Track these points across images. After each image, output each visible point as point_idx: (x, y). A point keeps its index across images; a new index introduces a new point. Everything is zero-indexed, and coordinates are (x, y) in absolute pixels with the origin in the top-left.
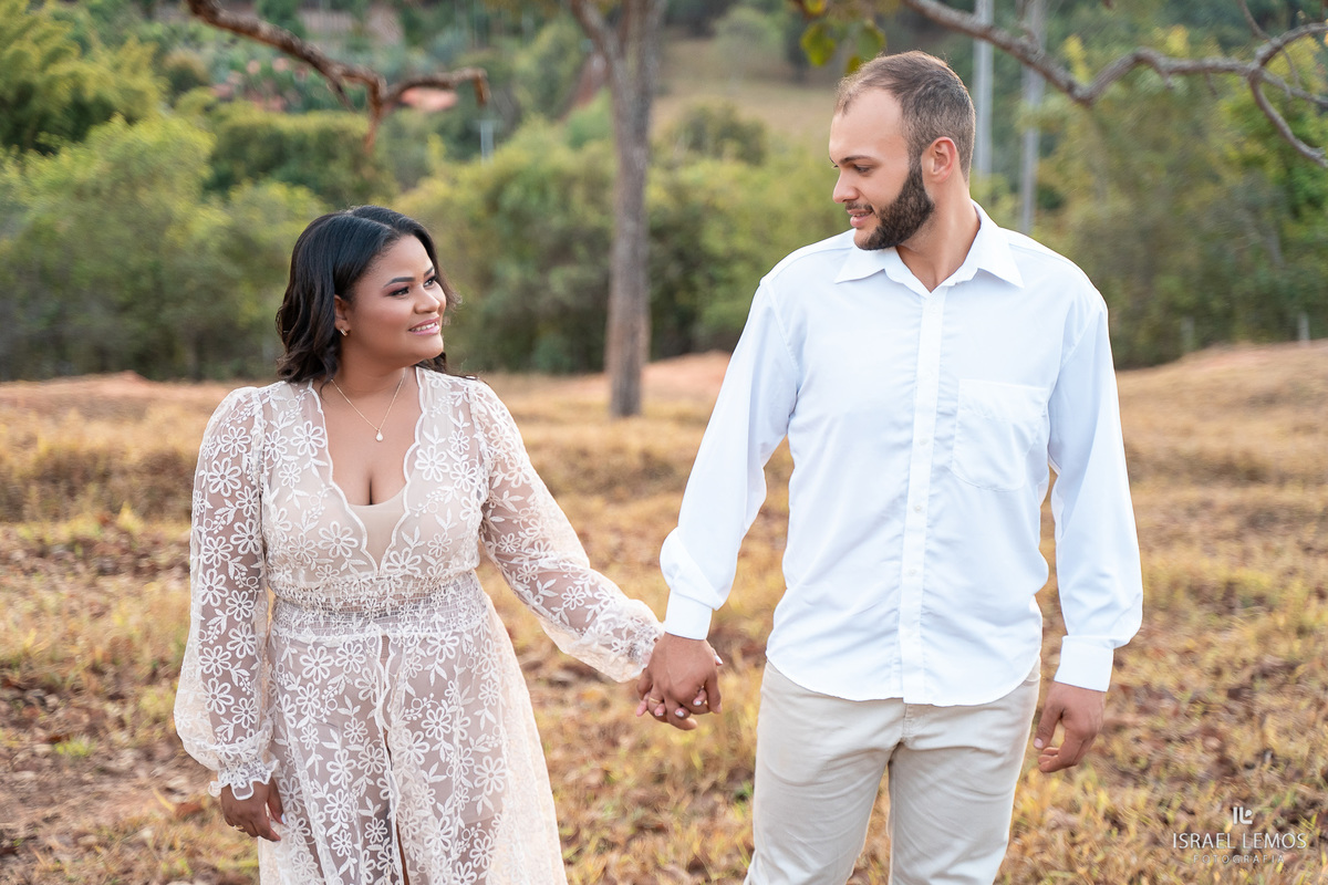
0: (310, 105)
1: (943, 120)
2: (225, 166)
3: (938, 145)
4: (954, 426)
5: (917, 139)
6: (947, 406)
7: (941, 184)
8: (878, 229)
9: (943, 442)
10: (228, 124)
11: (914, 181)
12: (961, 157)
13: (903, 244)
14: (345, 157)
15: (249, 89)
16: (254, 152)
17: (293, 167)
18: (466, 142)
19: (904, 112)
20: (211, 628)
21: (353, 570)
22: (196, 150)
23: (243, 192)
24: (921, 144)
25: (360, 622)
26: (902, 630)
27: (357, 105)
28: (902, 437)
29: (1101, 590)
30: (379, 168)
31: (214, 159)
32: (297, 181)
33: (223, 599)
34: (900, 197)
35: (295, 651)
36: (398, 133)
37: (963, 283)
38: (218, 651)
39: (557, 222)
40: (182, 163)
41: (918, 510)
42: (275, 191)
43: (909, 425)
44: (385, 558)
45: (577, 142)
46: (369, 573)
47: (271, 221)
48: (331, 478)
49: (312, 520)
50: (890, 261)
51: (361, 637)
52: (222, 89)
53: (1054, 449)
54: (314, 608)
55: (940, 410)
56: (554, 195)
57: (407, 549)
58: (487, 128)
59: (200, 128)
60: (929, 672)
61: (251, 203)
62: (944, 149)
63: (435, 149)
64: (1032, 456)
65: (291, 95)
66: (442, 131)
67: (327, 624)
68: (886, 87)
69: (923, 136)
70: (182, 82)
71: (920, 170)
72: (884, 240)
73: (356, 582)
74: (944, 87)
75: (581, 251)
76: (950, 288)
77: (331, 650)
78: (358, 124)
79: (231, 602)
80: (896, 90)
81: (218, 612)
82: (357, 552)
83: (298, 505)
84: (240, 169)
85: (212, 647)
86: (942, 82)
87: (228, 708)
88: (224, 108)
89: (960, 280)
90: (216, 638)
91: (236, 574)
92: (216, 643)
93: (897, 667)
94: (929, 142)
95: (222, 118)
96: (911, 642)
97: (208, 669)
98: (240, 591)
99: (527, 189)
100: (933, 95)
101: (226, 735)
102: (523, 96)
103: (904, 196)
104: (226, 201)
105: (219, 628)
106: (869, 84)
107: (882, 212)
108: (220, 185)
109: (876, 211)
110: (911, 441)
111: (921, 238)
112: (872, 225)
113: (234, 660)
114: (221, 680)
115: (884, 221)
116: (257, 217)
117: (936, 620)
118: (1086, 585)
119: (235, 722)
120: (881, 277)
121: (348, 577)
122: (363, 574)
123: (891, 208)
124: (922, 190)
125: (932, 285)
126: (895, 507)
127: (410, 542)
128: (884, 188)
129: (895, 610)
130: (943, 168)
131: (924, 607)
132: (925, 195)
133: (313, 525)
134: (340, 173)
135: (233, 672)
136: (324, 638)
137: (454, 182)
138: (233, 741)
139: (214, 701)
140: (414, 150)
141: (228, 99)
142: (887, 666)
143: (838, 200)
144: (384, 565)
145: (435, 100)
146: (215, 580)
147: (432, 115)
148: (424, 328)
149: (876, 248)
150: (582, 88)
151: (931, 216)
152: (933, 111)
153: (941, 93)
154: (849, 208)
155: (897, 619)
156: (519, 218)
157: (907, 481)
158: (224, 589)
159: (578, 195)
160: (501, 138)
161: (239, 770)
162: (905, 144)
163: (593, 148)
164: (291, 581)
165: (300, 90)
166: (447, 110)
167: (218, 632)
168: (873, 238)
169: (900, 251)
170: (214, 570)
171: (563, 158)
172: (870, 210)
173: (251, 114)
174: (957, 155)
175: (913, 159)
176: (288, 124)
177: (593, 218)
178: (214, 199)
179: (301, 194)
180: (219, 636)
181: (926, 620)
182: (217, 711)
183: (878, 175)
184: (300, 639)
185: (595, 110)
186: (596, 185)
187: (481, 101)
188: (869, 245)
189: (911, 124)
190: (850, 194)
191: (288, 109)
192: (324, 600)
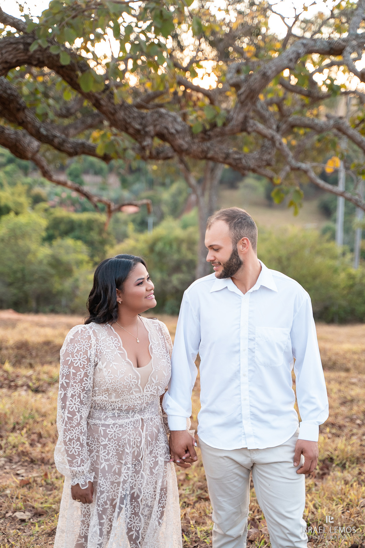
0: (84, 210)
1: (245, 231)
2: (51, 232)
3: (243, 240)
4: (255, 344)
5: (235, 238)
6: (252, 336)
7: (245, 254)
8: (223, 271)
9: (251, 351)
10: (53, 216)
11: (235, 253)
12: (252, 244)
13: (233, 276)
14: (96, 230)
15: (62, 203)
16: (62, 227)
17: (77, 233)
18: (142, 225)
19: (230, 228)
20: (74, 420)
21: (134, 393)
22: (41, 226)
23: (58, 242)
24: (237, 240)
25: (132, 414)
26: (244, 422)
27: (102, 210)
28: (237, 348)
29: (313, 403)
30: (109, 234)
31: (47, 229)
32: (78, 238)
33: (79, 408)
34: (230, 259)
35: (104, 428)
36: (117, 221)
37: (256, 291)
38: (76, 429)
39: (176, 257)
40: (35, 230)
41: (244, 375)
42: (69, 242)
43: (239, 344)
44: (145, 387)
45: (185, 227)
46: (139, 394)
47: (67, 253)
48: (127, 357)
49: (122, 374)
50: (228, 283)
51: (132, 419)
52: (51, 203)
53: (294, 352)
54: (113, 409)
55: (250, 338)
56: (175, 246)
57: (153, 384)
58: (151, 220)
59: (43, 217)
60: (256, 437)
61: (60, 246)
62: (245, 241)
63: (131, 228)
64: (285, 353)
65: (78, 206)
66: (134, 221)
67: (119, 416)
68: (224, 220)
69: (237, 237)
70: (37, 200)
71: (237, 249)
72: (225, 275)
73: (134, 397)
74: (245, 219)
75: (184, 268)
76: (251, 293)
77: (121, 426)
78: (102, 217)
79: (81, 409)
80: (227, 221)
81: (77, 413)
82: (137, 386)
83: (115, 368)
84: (56, 233)
85: (74, 428)
86: (244, 218)
87: (79, 452)
88: (52, 210)
89: (254, 290)
90: (76, 424)
91: (83, 398)
92: (76, 426)
93: (243, 436)
94: (239, 239)
95: (51, 214)
96: (248, 426)
97: (72, 437)
98: (84, 405)
99: (165, 244)
100: (241, 222)
101: (77, 463)
102: (165, 209)
103: (231, 259)
104: (51, 245)
105: (77, 420)
106: (218, 219)
107: (224, 265)
108: (49, 239)
109: (222, 264)
110: (240, 350)
111: (239, 274)
112: (221, 269)
113: (81, 433)
114: (77, 441)
115: (225, 268)
116: (62, 251)
117: (255, 417)
118: (308, 402)
119: (81, 458)
120: (226, 290)
121: (131, 396)
122: (137, 394)
123: (227, 263)
124: (238, 256)
125: (245, 292)
126: (236, 375)
127: (154, 381)
128: (224, 256)
129: (240, 414)
130: (245, 248)
131: (251, 412)
132: (239, 259)
133: (122, 376)
134: (94, 236)
135: (81, 437)
136: (117, 421)
137: (137, 240)
138: (80, 466)
139: (73, 450)
140: (122, 228)
141: (54, 207)
142: (240, 436)
143: (208, 261)
144: (145, 390)
145: (131, 210)
146: (77, 401)
147: (130, 215)
148: (150, 296)
149: (222, 278)
150: (187, 206)
151: (242, 266)
152: (241, 228)
153: (243, 221)
154: (213, 263)
155: (241, 417)
156: (161, 255)
157: (240, 365)
158: (79, 404)
159: (184, 247)
160: (155, 224)
161: (82, 477)
162: (231, 240)
163: (191, 229)
164: (107, 399)
165: (81, 204)
166: (136, 213)
167: (77, 422)
168: (221, 274)
169: (233, 279)
170: (76, 397)
171: (179, 232)
172: (220, 264)
173: (62, 213)
174: (250, 244)
175: (234, 245)
176: (76, 216)
177: (189, 256)
178: (47, 244)
179: (79, 243)
180: (77, 423)
181: (252, 417)
182: (75, 454)
183: (221, 251)
184: (106, 423)
185: (192, 215)
186: (191, 243)
187: (149, 212)
188: (220, 277)
189: (233, 233)
190: (212, 258)
191: (76, 211)
192: (120, 406)
